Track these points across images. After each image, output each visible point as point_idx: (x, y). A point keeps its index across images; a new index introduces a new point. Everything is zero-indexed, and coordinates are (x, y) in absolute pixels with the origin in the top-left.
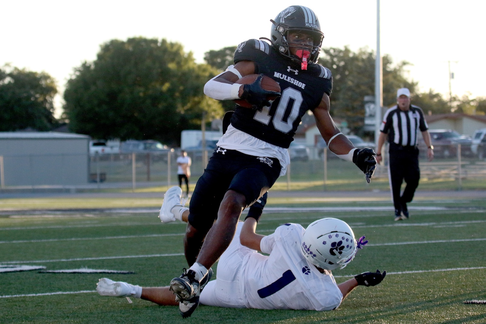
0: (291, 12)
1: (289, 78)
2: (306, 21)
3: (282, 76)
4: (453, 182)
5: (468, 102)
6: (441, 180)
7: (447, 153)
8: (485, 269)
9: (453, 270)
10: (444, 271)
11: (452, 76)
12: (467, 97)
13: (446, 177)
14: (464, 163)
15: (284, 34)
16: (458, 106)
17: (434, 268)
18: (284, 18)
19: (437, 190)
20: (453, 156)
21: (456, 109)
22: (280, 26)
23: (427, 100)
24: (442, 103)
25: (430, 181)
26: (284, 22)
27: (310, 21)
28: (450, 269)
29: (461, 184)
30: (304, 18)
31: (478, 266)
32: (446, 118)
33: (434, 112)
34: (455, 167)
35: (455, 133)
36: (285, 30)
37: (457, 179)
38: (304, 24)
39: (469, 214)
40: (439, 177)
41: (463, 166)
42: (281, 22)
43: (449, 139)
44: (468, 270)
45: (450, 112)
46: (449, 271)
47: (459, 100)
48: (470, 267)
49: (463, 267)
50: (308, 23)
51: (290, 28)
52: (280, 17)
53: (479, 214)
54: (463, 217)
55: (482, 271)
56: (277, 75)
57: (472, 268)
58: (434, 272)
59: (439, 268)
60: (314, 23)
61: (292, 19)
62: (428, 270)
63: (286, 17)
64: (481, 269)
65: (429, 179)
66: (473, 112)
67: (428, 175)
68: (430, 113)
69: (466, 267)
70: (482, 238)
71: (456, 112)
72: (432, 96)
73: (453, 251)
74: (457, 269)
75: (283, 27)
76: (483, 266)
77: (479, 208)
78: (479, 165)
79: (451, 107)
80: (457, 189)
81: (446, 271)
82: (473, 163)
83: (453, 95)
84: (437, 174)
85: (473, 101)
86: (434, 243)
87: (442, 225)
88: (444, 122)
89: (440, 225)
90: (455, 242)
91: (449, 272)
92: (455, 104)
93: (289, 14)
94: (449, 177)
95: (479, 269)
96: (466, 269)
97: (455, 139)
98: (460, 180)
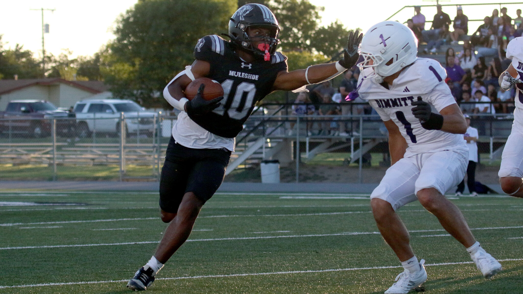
0: (249, 10)
1: (243, 74)
2: (264, 17)
3: (236, 74)
4: (45, 168)
5: (67, 64)
6: (29, 166)
7: (38, 130)
8: (86, 284)
9: (45, 286)
10: (33, 287)
11: (47, 28)
12: (66, 56)
13: (36, 162)
14: (60, 144)
15: (245, 30)
16: (53, 68)
17: (19, 283)
18: (244, 16)
19: (24, 180)
20: (46, 135)
21: (50, 72)
22: (241, 23)
23: (12, 60)
24: (32, 65)
25: (16, 168)
26: (243, 19)
27: (268, 17)
28: (41, 285)
29: (56, 171)
30: (262, 14)
31: (77, 280)
32: (37, 84)
33: (22, 76)
34: (49, 149)
35: (49, 104)
36: (245, 27)
37: (51, 165)
38: (263, 19)
39: (68, 211)
40: (27, 163)
41: (59, 148)
42: (241, 19)
43: (40, 112)
44: (64, 285)
45: (42, 76)
46: (40, 286)
47: (55, 61)
48: (67, 282)
49: (58, 281)
50: (266, 18)
51: (250, 24)
52: (238, 15)
53: (79, 211)
54: (58, 216)
55: (83, 287)
56: (232, 73)
57: (70, 283)
58: (20, 288)
59: (26, 283)
60: (271, 18)
61: (251, 16)
62: (12, 285)
63: (245, 15)
64: (81, 284)
65: (14, 165)
66: (72, 77)
67: (13, 158)
68: (16, 77)
69: (62, 282)
70: (83, 243)
71: (50, 76)
72: (18, 54)
73: (45, 261)
74: (49, 284)
75: (243, 24)
76: (84, 281)
77: (80, 204)
78: (80, 147)
79: (44, 70)
80: (51, 179)
81: (36, 287)
82: (72, 145)
83: (48, 54)
84: (25, 157)
85: (72, 62)
86: (19, 250)
87: (31, 226)
88: (34, 90)
89: (27, 226)
90: (48, 249)
91: (39, 289)
92: (49, 66)
93: (248, 12)
94: (41, 163)
95: (79, 285)
96: (62, 284)
97: (49, 112)
98: (55, 167)
